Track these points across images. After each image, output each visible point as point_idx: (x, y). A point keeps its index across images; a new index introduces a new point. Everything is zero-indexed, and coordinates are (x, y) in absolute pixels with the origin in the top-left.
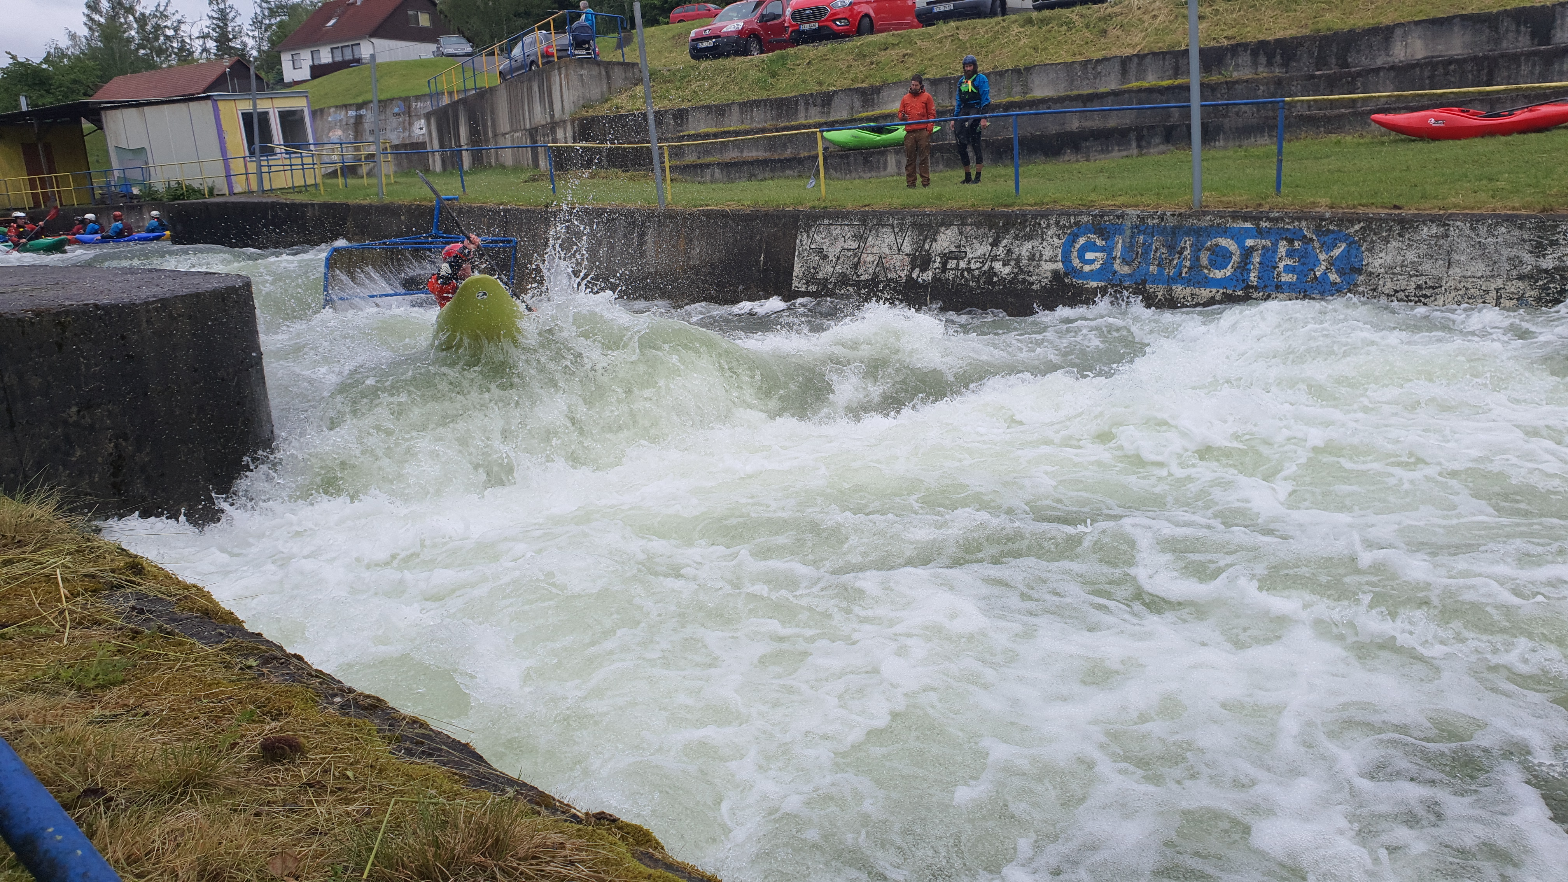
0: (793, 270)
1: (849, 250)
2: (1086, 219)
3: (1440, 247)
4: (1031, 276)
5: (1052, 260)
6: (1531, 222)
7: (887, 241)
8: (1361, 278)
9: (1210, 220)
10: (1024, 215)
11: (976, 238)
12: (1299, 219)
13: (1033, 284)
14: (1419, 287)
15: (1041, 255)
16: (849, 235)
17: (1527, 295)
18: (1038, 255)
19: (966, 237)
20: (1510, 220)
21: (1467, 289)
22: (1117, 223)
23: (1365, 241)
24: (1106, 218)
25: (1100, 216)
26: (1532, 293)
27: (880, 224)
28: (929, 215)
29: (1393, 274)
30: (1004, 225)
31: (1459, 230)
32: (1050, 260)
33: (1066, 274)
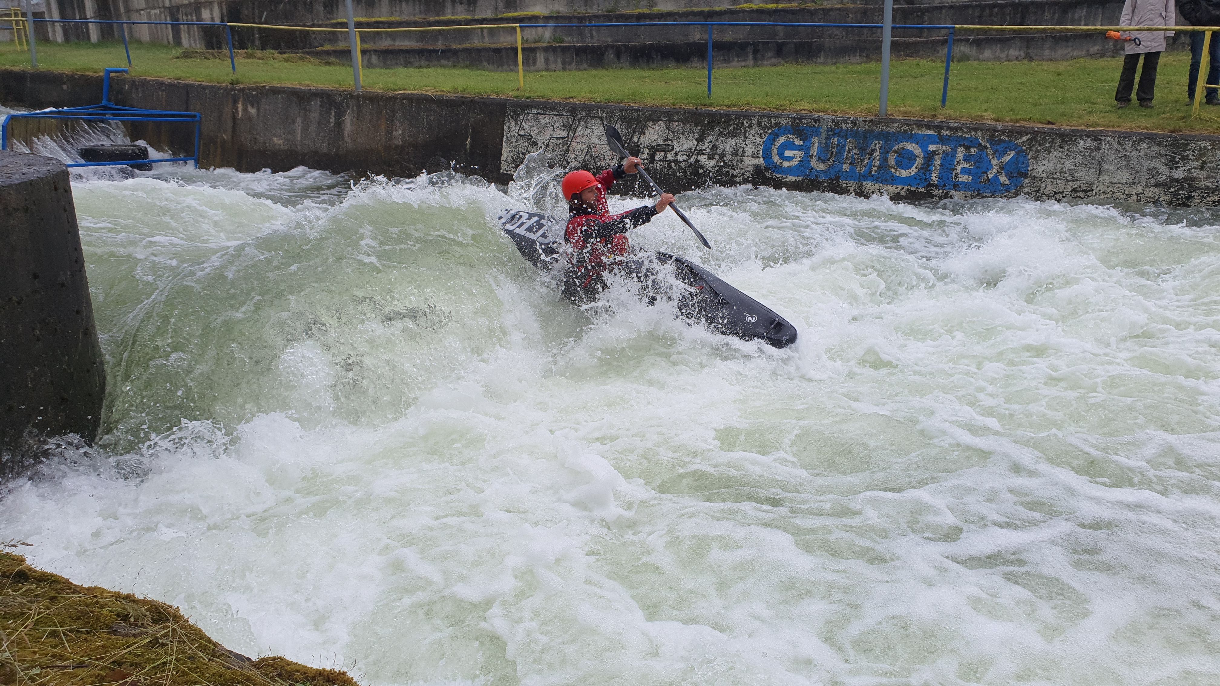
0: (501, 155)
1: (558, 138)
2: (785, 121)
3: (1093, 158)
4: (734, 169)
5: (754, 156)
6: (1167, 140)
7: (596, 132)
8: (1027, 181)
9: (898, 127)
10: (728, 115)
11: (683, 134)
12: (976, 130)
13: (736, 176)
14: (1074, 190)
15: (744, 151)
16: (558, 124)
17: (1161, 199)
18: (741, 151)
19: (673, 132)
20: (1151, 138)
21: (1113, 193)
22: (814, 126)
23: (1030, 150)
24: (804, 121)
25: (799, 119)
26: (1165, 198)
27: (589, 116)
28: (637, 111)
29: (1053, 178)
30: (709, 122)
31: (1108, 145)
32: (752, 156)
33: (767, 169)
